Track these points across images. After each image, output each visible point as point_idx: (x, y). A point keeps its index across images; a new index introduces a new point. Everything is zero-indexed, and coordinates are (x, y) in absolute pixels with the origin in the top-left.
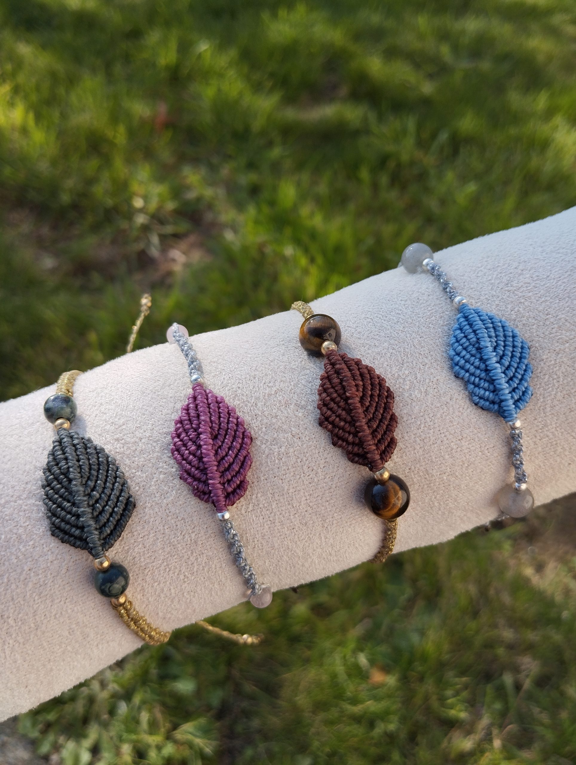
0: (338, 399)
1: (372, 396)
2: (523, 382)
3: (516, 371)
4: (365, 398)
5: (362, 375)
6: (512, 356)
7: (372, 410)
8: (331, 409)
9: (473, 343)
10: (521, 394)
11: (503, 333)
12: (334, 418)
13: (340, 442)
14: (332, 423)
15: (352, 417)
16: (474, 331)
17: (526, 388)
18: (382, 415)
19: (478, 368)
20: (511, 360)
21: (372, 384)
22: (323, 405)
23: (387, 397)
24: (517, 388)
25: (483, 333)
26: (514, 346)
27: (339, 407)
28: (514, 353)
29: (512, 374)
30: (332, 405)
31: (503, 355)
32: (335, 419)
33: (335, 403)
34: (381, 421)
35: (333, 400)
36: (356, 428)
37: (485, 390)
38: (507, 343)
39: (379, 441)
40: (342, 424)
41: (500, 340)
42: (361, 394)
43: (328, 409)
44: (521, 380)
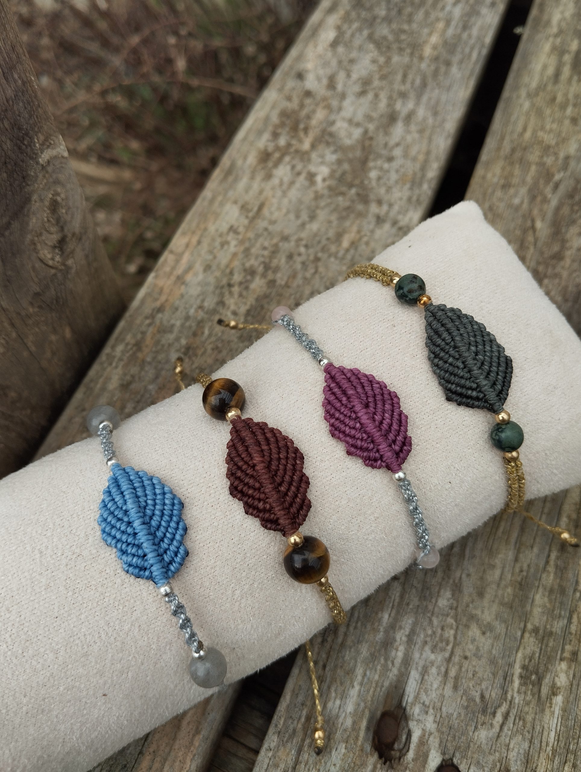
0: (245, 466)
1: (279, 459)
3: (167, 531)
4: (272, 462)
6: (163, 515)
7: (281, 473)
8: (239, 478)
9: (120, 506)
10: (173, 556)
11: (152, 491)
13: (252, 510)
14: (241, 492)
15: (260, 484)
16: (121, 493)
17: (178, 548)
18: (291, 477)
19: (124, 533)
20: (161, 519)
21: (278, 448)
22: (231, 474)
23: (296, 459)
24: (168, 549)
26: (164, 504)
27: (247, 475)
28: (164, 511)
29: (162, 535)
30: (239, 473)
31: (153, 514)
32: (243, 488)
33: (242, 472)
34: (290, 484)
35: (240, 468)
37: (133, 556)
38: (157, 501)
39: (291, 505)
40: (251, 491)
41: (149, 500)
42: (268, 459)
43: (236, 478)
44: (172, 540)
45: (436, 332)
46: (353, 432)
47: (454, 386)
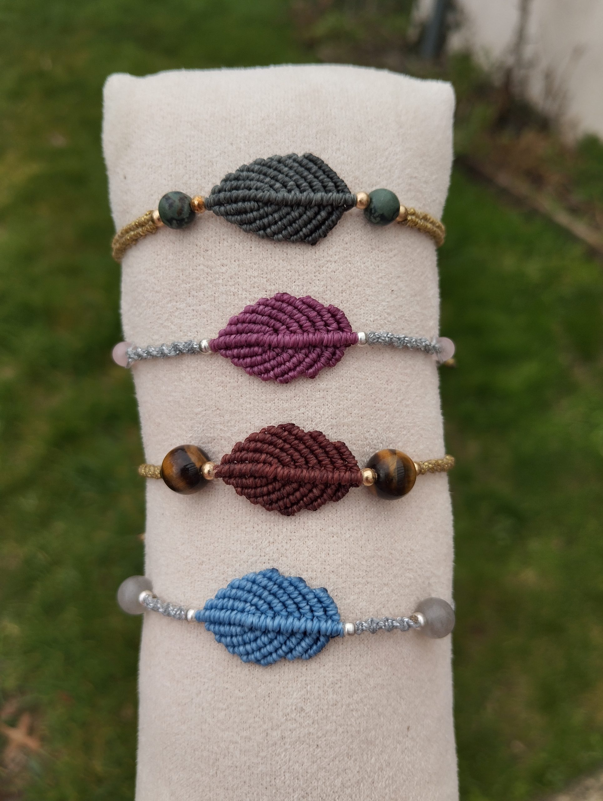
0: (270, 487)
1: (282, 449)
2: (307, 597)
3: (293, 599)
4: (281, 459)
5: (256, 450)
6: (275, 595)
7: (296, 455)
8: (278, 500)
9: (242, 632)
10: (320, 606)
11: (245, 592)
12: (288, 500)
13: (315, 504)
14: (293, 504)
15: (296, 482)
16: (230, 624)
17: (315, 597)
18: (307, 447)
19: (271, 642)
20: (278, 599)
21: (271, 443)
22: (269, 506)
23: (290, 433)
24: (311, 607)
25: (235, 616)
26: (265, 588)
27: (279, 490)
28: (272, 592)
29: (294, 606)
30: (273, 496)
31: (269, 604)
32: (290, 500)
33: (273, 493)
34: (312, 452)
35: (269, 494)
36: (309, 483)
37: (299, 644)
38: (258, 593)
39: (333, 463)
40: (298, 494)
41: (252, 600)
42: (276, 461)
43: (276, 502)
44: (304, 598)
45: (239, 212)
46: (294, 360)
47: (304, 230)
